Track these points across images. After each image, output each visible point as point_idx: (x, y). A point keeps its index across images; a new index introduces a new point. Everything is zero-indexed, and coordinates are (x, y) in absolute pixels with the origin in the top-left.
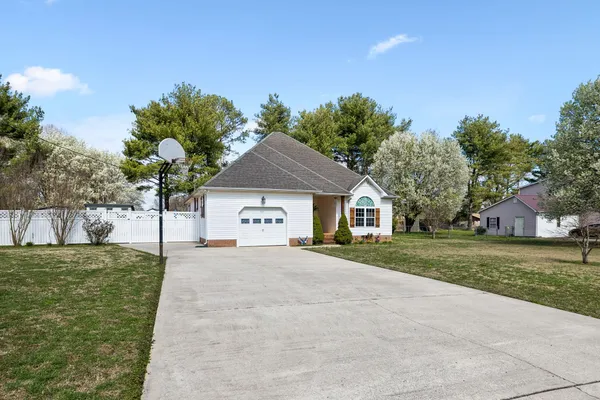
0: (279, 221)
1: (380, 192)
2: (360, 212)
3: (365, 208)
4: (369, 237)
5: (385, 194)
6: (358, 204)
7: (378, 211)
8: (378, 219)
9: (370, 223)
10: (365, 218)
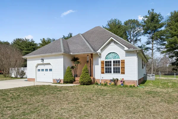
0: (51, 70)
1: (123, 48)
2: (108, 63)
3: (112, 60)
4: (115, 81)
5: (126, 49)
6: (106, 58)
7: (123, 62)
8: (123, 68)
9: (117, 71)
10: (112, 67)
